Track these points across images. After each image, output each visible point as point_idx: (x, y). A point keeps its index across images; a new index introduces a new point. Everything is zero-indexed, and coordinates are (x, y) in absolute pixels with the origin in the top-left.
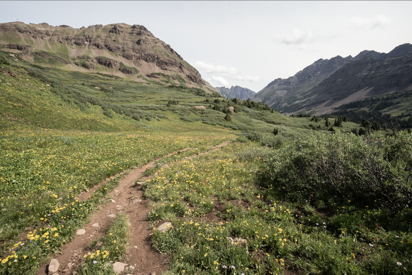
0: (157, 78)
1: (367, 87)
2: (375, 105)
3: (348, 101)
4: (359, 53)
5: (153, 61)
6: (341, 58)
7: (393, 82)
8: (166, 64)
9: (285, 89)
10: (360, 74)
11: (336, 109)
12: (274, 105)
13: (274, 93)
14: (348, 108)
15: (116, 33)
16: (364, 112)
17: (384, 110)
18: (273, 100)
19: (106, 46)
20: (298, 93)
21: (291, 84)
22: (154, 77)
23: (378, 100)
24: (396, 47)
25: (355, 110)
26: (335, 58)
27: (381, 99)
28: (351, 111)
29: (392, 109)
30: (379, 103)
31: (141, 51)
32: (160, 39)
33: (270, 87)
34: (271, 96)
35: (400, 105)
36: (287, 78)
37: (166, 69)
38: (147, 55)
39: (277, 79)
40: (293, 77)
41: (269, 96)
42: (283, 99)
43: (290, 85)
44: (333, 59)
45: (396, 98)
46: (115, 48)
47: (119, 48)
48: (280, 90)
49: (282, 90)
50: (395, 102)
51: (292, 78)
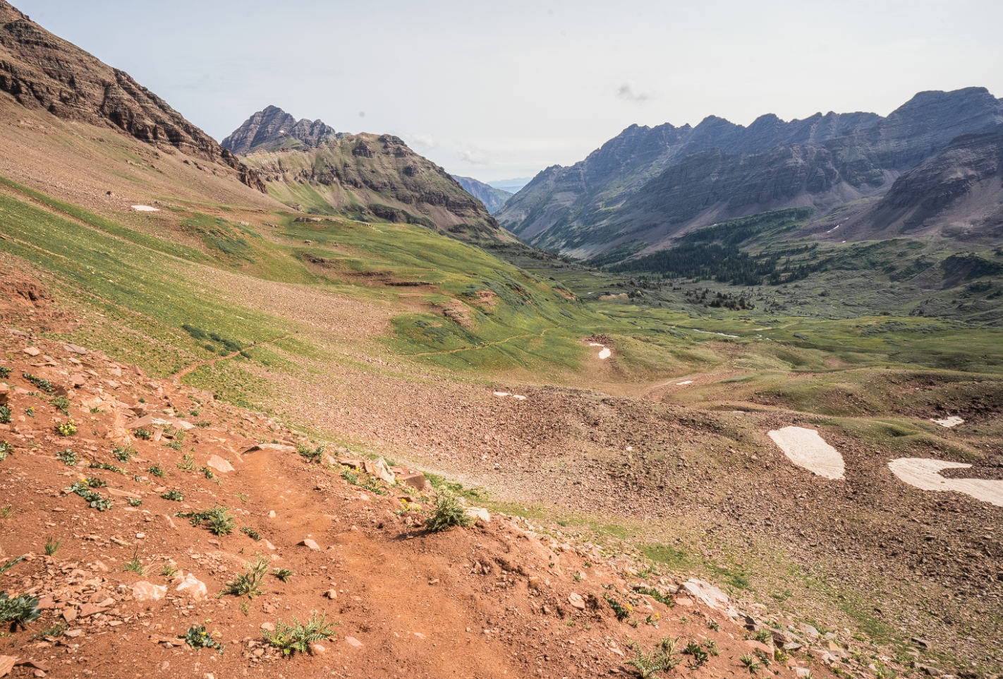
0: (463, 232)
1: (719, 202)
2: (732, 235)
3: (694, 226)
4: (702, 120)
5: (440, 203)
6: (672, 127)
7: (753, 196)
8: (460, 206)
9: (570, 190)
10: (707, 179)
11: (677, 240)
12: (554, 226)
13: (549, 199)
14: (695, 241)
15: (366, 155)
16: (717, 248)
17: (742, 244)
18: (552, 215)
19: (365, 182)
20: (600, 201)
21: (582, 178)
22: (460, 232)
23: (734, 227)
24: (758, 118)
25: (705, 244)
26: (662, 126)
27: (737, 225)
28: (699, 246)
29: (751, 242)
30: (736, 231)
31: (417, 187)
32: (427, 158)
33: (539, 185)
34: (544, 204)
35: (760, 235)
36: (571, 164)
37: (463, 215)
38: (429, 194)
39: (552, 168)
40: (583, 162)
41: (540, 206)
42: (571, 211)
43: (580, 180)
44: (658, 128)
45: (755, 223)
46: (380, 185)
47: (385, 184)
48: (561, 191)
49: (565, 191)
50: (755, 231)
51: (581, 164)
